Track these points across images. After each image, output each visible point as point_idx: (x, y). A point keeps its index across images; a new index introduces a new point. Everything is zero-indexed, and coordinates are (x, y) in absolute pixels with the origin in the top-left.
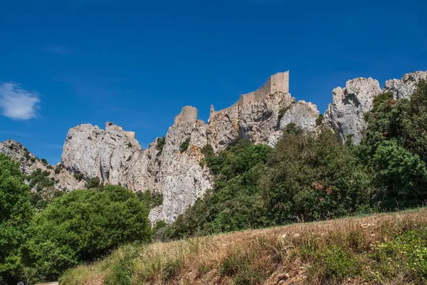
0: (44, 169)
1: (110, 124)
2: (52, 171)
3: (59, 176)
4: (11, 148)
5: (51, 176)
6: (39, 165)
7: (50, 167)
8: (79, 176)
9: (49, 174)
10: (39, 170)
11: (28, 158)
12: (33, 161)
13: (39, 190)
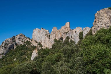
0: (29, 40)
1: (42, 28)
2: (31, 41)
3: (32, 42)
4: (21, 35)
5: (30, 42)
6: (28, 39)
7: (30, 40)
8: (36, 42)
9: (30, 41)
10: (28, 40)
11: (25, 38)
12: (26, 38)
13: (28, 45)
